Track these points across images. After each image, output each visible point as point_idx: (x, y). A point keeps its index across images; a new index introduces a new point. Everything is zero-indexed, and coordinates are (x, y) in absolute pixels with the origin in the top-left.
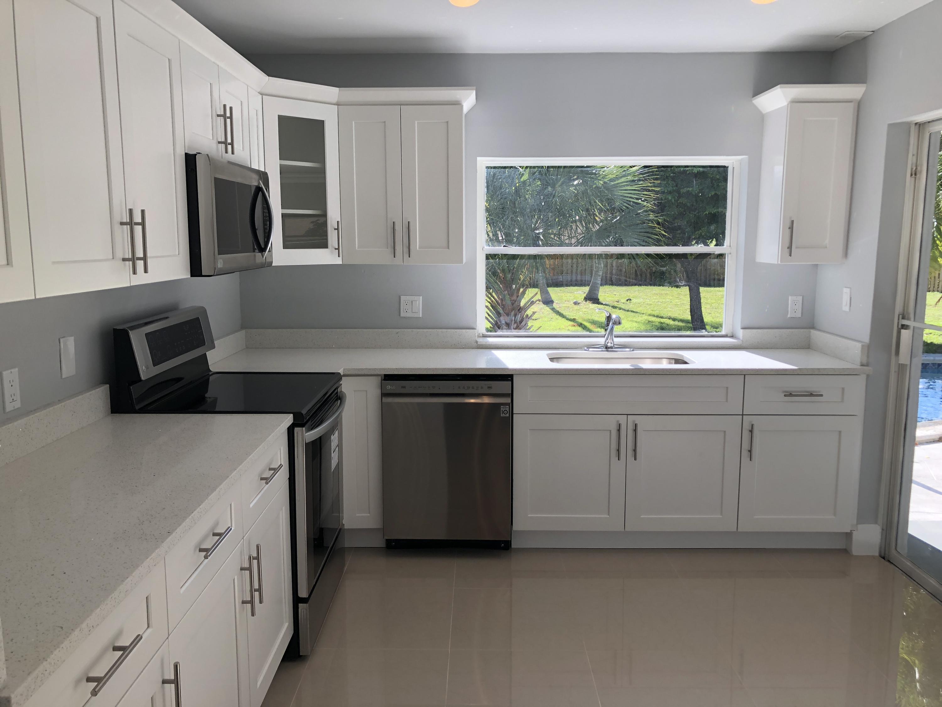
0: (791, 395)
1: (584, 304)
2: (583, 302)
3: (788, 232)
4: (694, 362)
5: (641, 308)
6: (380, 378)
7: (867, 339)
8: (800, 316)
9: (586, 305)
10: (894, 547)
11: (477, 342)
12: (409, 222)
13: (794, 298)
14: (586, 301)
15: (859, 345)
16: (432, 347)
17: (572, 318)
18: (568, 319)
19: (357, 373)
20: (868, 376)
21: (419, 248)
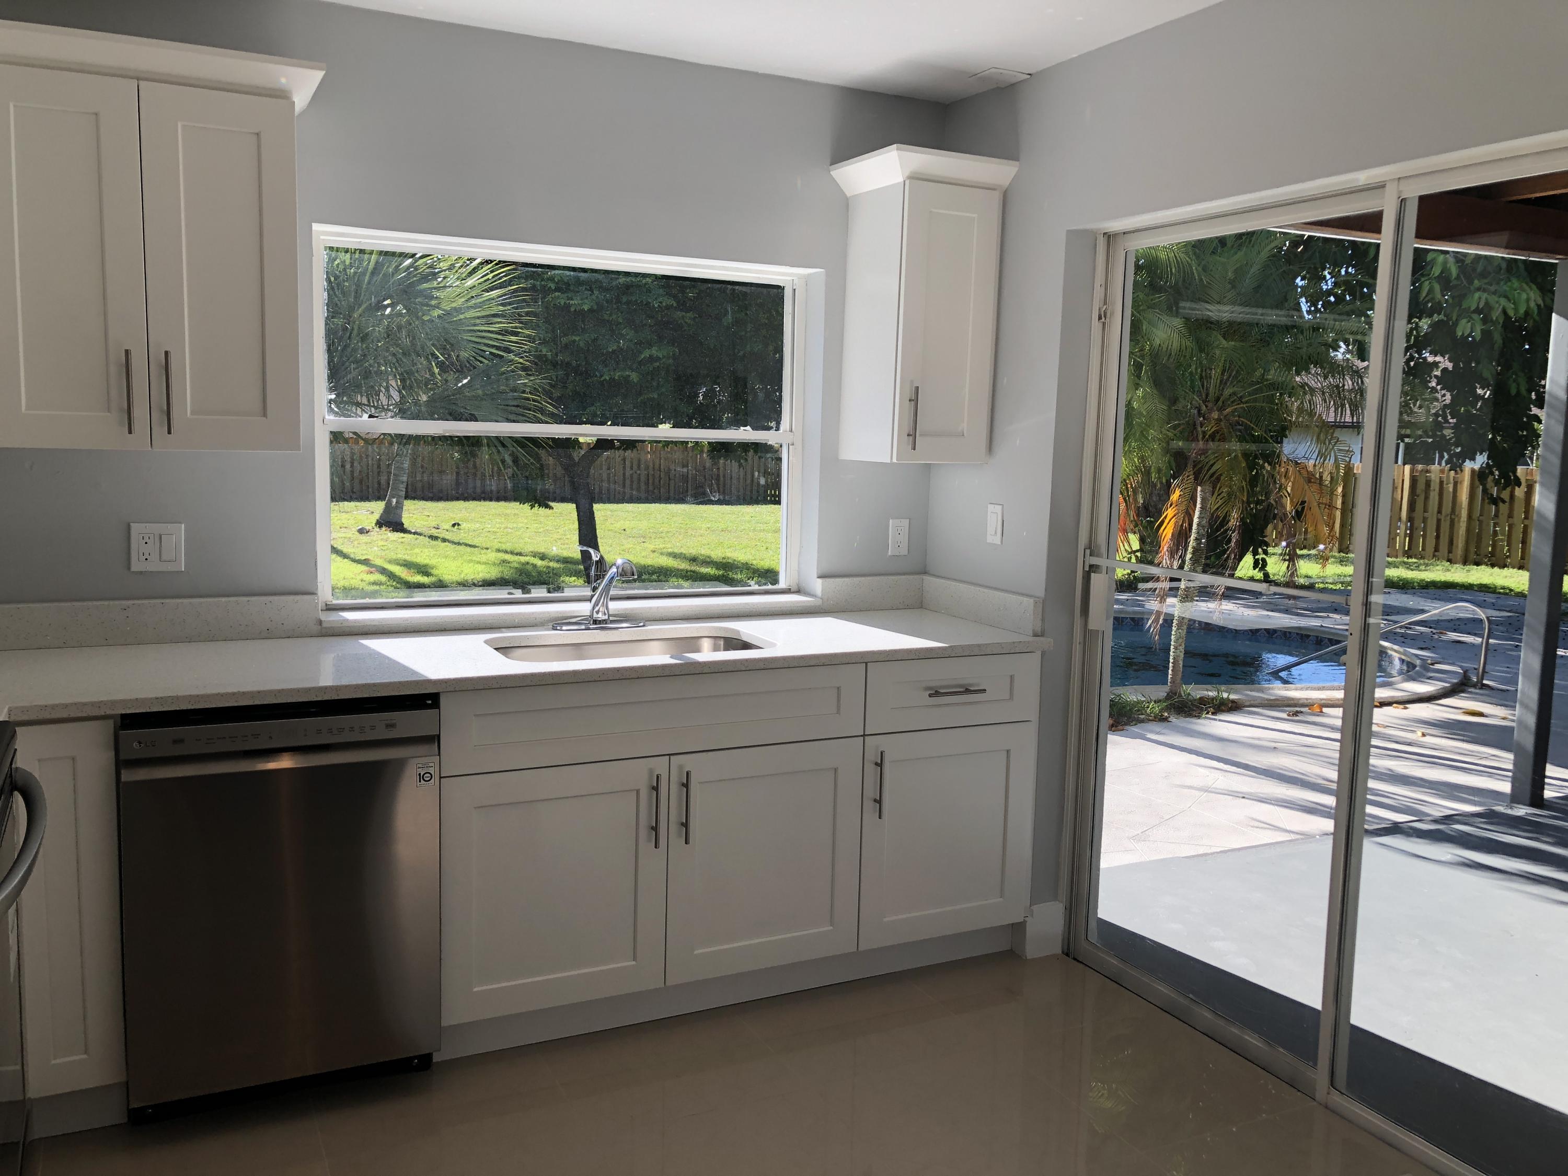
0: (936, 693)
1: (377, 532)
2: (376, 529)
3: (909, 406)
4: (773, 645)
5: (480, 539)
6: (111, 723)
7: (1041, 593)
8: (906, 553)
9: (381, 534)
10: (1083, 937)
11: (320, 622)
12: (166, 353)
13: (897, 521)
14: (380, 527)
15: (1028, 603)
16: (213, 637)
17: (363, 558)
18: (354, 561)
19: (47, 715)
20: (1043, 654)
21: (192, 413)
